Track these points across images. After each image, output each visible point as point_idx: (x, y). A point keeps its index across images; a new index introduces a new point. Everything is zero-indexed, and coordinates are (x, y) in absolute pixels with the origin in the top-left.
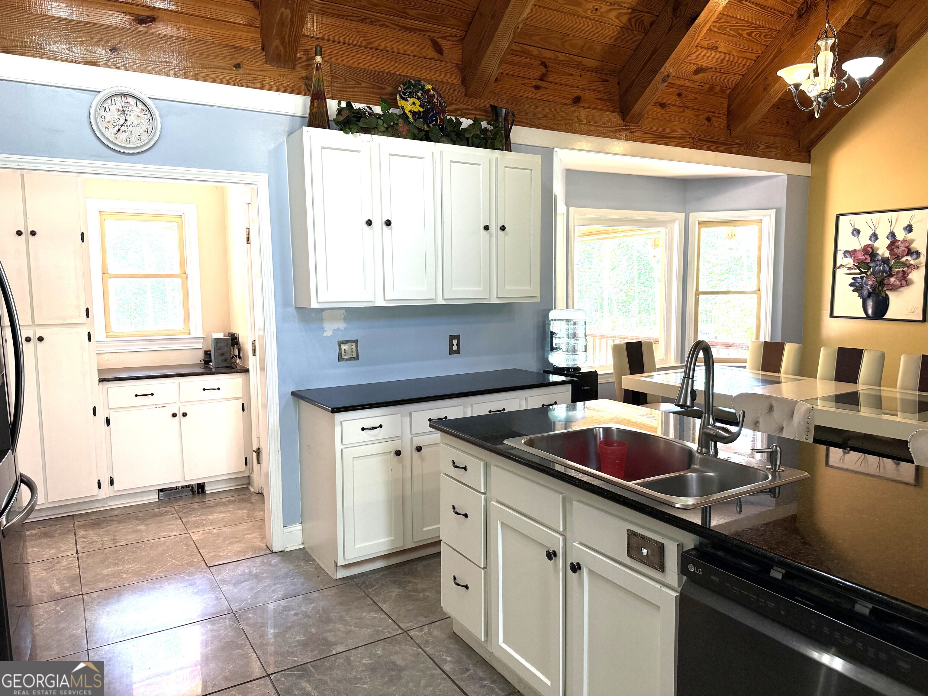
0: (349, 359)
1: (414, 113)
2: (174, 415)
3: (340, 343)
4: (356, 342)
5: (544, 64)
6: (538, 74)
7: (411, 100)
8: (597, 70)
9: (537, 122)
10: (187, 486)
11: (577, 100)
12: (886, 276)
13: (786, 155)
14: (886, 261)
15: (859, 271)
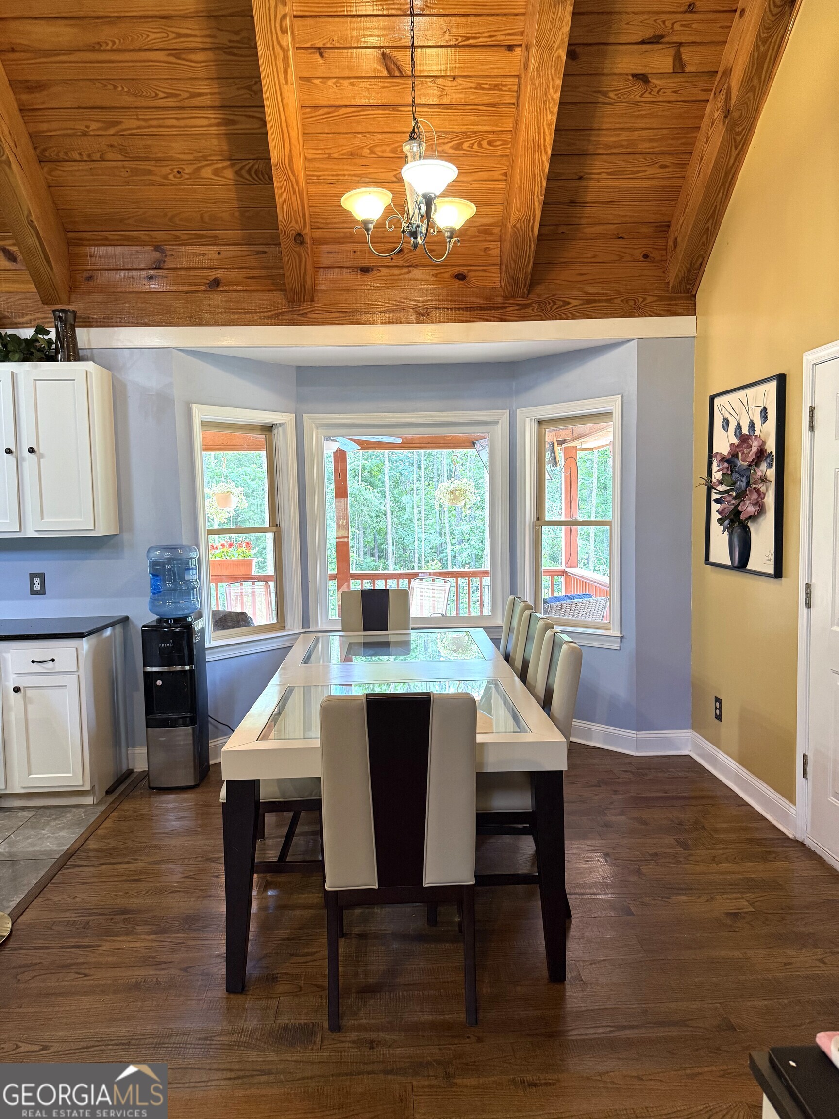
5: (159, 249)
6: (152, 261)
8: (246, 242)
9: (146, 320)
11: (215, 284)
12: (741, 496)
13: (634, 309)
14: (743, 472)
15: (723, 488)
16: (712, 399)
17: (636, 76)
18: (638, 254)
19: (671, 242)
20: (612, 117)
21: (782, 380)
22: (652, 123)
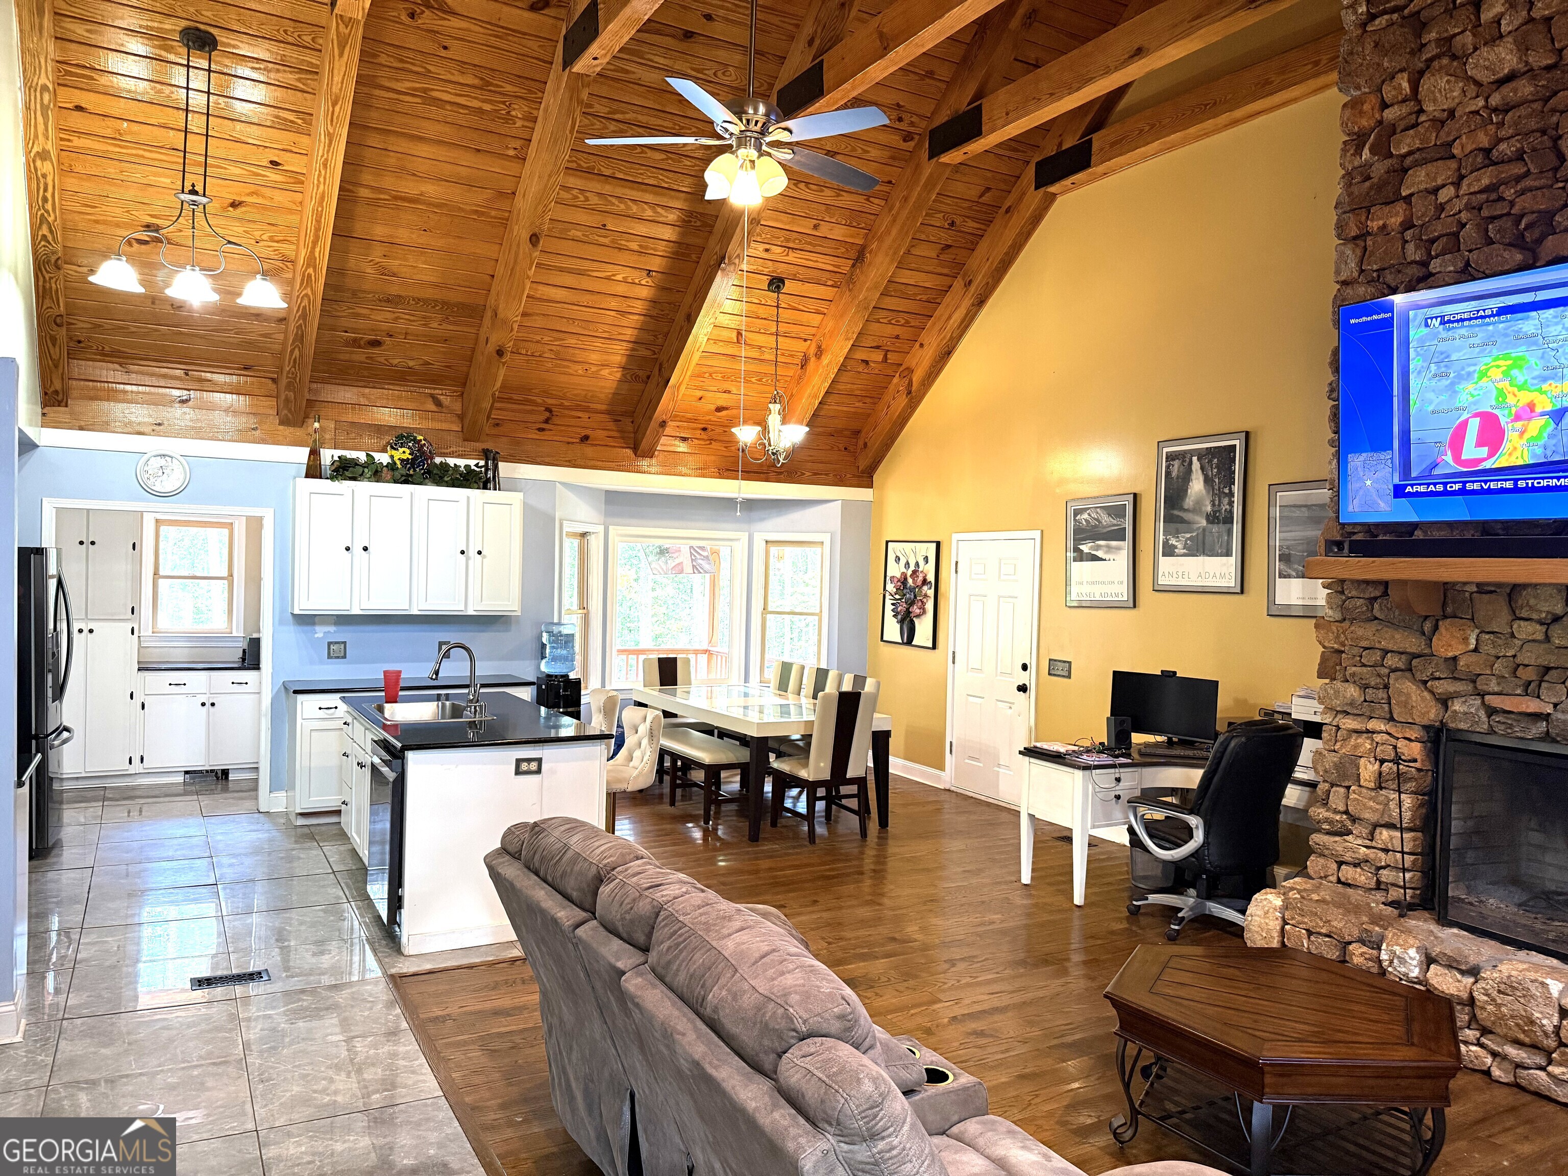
0: (338, 657)
1: (402, 460)
2: (203, 704)
3: (329, 644)
4: (345, 643)
5: (549, 410)
6: (543, 418)
7: (401, 450)
8: (608, 412)
9: (539, 460)
10: (212, 771)
11: (585, 438)
12: (912, 603)
13: (839, 482)
14: (912, 590)
15: (897, 597)
16: (887, 542)
17: (863, 361)
18: (842, 447)
19: (861, 443)
20: (846, 377)
21: (938, 544)
22: (865, 382)
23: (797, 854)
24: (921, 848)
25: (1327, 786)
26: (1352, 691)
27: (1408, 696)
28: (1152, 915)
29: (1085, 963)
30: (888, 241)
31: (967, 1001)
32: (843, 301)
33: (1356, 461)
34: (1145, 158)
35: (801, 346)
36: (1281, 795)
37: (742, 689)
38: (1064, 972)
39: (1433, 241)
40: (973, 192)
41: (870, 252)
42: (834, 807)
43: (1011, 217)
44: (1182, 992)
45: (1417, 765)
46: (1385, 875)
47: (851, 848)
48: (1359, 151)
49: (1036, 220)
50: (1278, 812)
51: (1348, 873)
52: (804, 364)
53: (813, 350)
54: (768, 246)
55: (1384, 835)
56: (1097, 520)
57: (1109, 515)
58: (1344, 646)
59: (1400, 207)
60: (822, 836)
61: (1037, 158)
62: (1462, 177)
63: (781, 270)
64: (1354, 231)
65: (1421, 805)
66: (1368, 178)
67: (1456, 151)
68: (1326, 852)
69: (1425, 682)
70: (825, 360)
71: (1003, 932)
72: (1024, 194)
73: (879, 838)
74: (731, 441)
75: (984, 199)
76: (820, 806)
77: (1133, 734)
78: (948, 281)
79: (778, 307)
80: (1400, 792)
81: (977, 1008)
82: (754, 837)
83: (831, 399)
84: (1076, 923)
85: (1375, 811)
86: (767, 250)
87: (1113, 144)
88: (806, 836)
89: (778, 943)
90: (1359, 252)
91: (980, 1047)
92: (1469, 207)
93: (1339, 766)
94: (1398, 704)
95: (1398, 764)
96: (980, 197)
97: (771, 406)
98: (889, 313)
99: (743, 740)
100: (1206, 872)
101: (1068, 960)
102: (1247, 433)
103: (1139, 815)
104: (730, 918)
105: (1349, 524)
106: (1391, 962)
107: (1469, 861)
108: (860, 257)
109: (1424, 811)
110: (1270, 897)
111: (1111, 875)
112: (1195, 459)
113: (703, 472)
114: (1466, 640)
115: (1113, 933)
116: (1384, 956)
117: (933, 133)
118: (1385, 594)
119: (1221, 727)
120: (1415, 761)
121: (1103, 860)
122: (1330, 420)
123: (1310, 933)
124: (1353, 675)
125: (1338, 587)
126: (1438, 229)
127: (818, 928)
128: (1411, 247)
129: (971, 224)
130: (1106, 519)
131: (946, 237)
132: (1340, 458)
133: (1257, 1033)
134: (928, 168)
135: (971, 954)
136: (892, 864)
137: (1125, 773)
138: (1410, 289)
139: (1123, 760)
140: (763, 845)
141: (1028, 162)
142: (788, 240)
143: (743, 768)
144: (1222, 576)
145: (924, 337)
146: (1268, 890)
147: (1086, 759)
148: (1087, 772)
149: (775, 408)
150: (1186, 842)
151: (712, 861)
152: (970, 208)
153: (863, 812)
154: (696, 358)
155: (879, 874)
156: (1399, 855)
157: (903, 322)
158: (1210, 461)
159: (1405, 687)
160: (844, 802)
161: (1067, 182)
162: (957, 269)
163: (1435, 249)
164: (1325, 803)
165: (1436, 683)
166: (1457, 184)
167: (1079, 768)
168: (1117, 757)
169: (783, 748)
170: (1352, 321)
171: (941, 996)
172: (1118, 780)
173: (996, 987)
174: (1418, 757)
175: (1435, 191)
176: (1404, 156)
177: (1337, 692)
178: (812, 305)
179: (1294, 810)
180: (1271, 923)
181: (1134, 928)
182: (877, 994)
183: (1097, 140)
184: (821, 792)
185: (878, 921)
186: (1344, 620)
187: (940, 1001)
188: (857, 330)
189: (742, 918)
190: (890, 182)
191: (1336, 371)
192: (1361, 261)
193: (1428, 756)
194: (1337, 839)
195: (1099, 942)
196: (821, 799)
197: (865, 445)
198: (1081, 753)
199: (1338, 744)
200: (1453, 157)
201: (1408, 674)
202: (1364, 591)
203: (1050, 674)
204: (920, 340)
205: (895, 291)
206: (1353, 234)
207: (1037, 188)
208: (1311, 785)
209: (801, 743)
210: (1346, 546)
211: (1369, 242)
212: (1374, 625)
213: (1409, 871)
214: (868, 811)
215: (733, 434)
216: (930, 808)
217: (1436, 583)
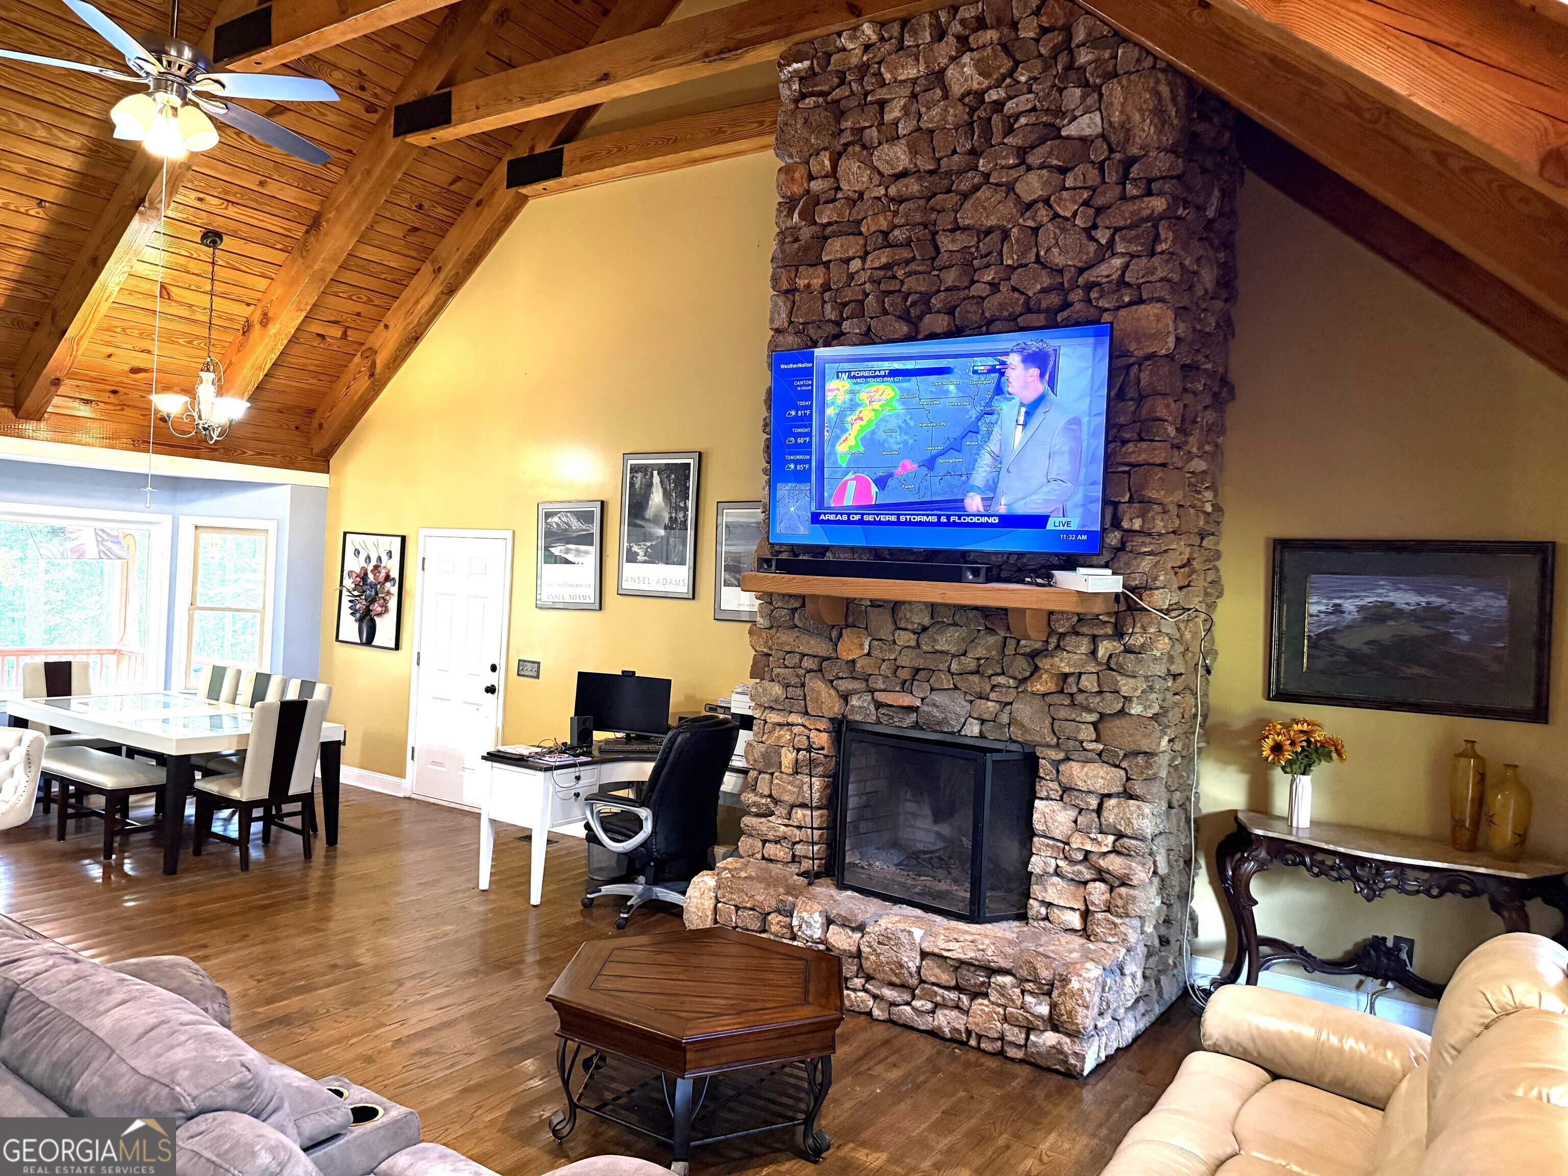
12: (373, 601)
13: (289, 464)
14: (373, 586)
15: (356, 593)
16: (345, 534)
17: (318, 335)
18: (292, 425)
19: (315, 424)
20: (297, 350)
21: (403, 539)
22: (321, 358)
23: (227, 884)
24: (372, 865)
25: (756, 773)
26: (777, 690)
27: (819, 693)
28: (605, 906)
29: (539, 962)
30: (348, 213)
31: (412, 1022)
32: (295, 269)
33: (783, 489)
34: (613, 178)
35: (246, 311)
36: (720, 781)
37: (161, 698)
38: (519, 974)
39: (845, 305)
40: (443, 179)
41: (327, 221)
42: (273, 828)
43: (482, 211)
44: (620, 984)
45: (825, 752)
46: (800, 849)
47: (294, 870)
48: (790, 214)
49: (508, 218)
50: (717, 798)
51: (772, 850)
52: (247, 329)
53: (257, 317)
54: (202, 195)
55: (799, 813)
56: (567, 524)
57: (579, 520)
58: (771, 649)
59: (821, 270)
60: (257, 862)
61: (510, 157)
62: (867, 253)
63: (218, 224)
64: (785, 286)
65: (826, 787)
66: (797, 240)
67: (864, 230)
68: (754, 833)
69: (832, 681)
70: (273, 329)
71: (457, 943)
72: (495, 190)
73: (326, 857)
74: (146, 410)
75: (453, 188)
76: (256, 828)
77: (595, 732)
78: (416, 264)
79: (213, 263)
80: (811, 776)
81: (426, 1025)
82: (171, 869)
83: (279, 372)
84: (532, 922)
85: (792, 793)
86: (200, 199)
87: (582, 159)
88: (238, 862)
89: (170, 1013)
90: (789, 304)
91: (423, 1067)
92: (872, 280)
93: (765, 756)
94: (811, 700)
95: (810, 752)
96: (451, 184)
97: (201, 374)
98: (351, 289)
99: (161, 759)
100: (655, 860)
101: (522, 962)
102: (700, 454)
103: (595, 811)
104: (109, 992)
105: (777, 544)
106: (800, 927)
107: (861, 831)
108: (315, 224)
109: (829, 791)
110: (706, 879)
111: (569, 870)
112: (655, 473)
113: (112, 441)
114: (862, 645)
115: (567, 928)
116: (795, 922)
117: (398, 109)
118: (803, 605)
119: (673, 721)
120: (823, 749)
121: (564, 856)
122: (764, 452)
123: (737, 908)
124: (778, 675)
125: (767, 598)
126: (848, 295)
127: (247, 966)
128: (828, 307)
129: (440, 209)
130: (575, 524)
131: (413, 219)
132: (772, 486)
133: (682, 1014)
134: (393, 146)
135: (421, 970)
136: (340, 884)
137: (585, 772)
138: (827, 344)
139: (583, 759)
140: (181, 878)
141: (500, 159)
142: (226, 193)
143: (159, 791)
144: (677, 583)
145: (389, 318)
146: (705, 872)
147: (550, 760)
148: (549, 774)
149: (207, 377)
150: (637, 833)
151: (116, 902)
152: (439, 194)
153: (308, 829)
154: (104, 308)
155: (326, 896)
156: (809, 831)
157: (365, 299)
158: (668, 477)
159: (817, 685)
160: (287, 821)
161: (540, 186)
162: (426, 253)
163: (847, 312)
164: (754, 788)
165: (840, 682)
166: (863, 259)
167: (540, 770)
168: (578, 756)
169: (211, 765)
170: (782, 366)
171: (385, 1020)
172: (578, 778)
173: (445, 1002)
174: (826, 746)
175: (847, 261)
176: (825, 226)
177: (765, 690)
178: (257, 268)
179: (731, 795)
180: (706, 903)
181: (587, 921)
182: (312, 1029)
183: (570, 151)
184: (257, 812)
185: (321, 948)
186: (772, 627)
187: (384, 1025)
188: (312, 301)
189: (125, 989)
190: (350, 151)
191: (769, 408)
192: (791, 313)
193: (833, 743)
194: (763, 820)
195: (553, 939)
196: (257, 819)
197: (321, 426)
198: (544, 754)
199: (765, 736)
200: (861, 234)
201: (819, 674)
202: (787, 603)
203: (519, 675)
204: (385, 321)
205: (356, 266)
206: (784, 288)
207: (508, 187)
208: (744, 772)
209: (234, 759)
210: (774, 563)
211: (797, 298)
212: (795, 633)
213: (817, 844)
214: (315, 829)
215: (150, 402)
216: (385, 819)
217: (842, 598)
